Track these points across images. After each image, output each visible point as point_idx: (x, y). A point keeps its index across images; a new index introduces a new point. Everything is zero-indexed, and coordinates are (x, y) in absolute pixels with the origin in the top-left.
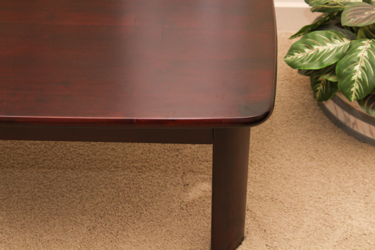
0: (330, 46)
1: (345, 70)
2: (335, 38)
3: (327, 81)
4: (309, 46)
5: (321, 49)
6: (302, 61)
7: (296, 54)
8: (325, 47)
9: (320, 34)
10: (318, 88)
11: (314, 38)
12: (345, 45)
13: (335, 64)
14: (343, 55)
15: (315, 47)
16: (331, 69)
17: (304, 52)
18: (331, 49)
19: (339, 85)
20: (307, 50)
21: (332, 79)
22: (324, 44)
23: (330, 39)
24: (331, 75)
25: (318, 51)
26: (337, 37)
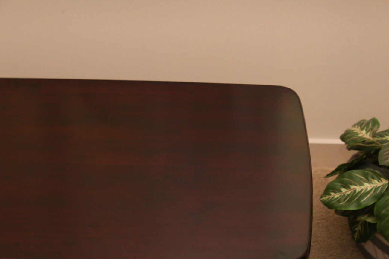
0: (367, 186)
1: (383, 212)
2: (373, 178)
3: (365, 222)
4: (347, 187)
5: (358, 189)
6: (339, 201)
7: (332, 194)
8: (362, 187)
9: (357, 174)
10: (356, 229)
11: (351, 177)
12: (384, 185)
13: (374, 205)
14: (381, 196)
15: (353, 187)
16: (369, 210)
17: (341, 191)
18: (369, 189)
19: (378, 226)
20: (343, 190)
21: (370, 220)
22: (361, 184)
23: (367, 178)
24: (369, 216)
25: (355, 191)
26: (375, 177)
